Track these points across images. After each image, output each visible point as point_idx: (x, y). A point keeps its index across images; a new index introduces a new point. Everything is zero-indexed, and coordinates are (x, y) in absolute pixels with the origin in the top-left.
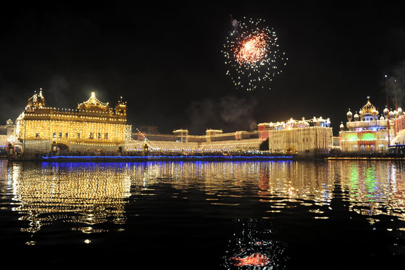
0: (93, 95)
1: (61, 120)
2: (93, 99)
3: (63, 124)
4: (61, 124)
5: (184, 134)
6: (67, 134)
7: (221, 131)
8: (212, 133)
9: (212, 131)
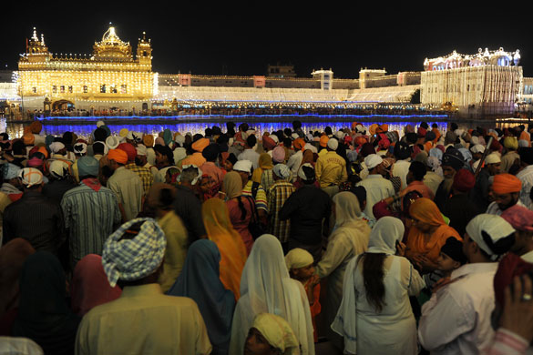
0: (112, 30)
1: (60, 69)
2: (112, 36)
3: (62, 74)
4: (59, 75)
5: (326, 76)
6: (71, 88)
7: (384, 71)
8: (368, 75)
9: (369, 71)
